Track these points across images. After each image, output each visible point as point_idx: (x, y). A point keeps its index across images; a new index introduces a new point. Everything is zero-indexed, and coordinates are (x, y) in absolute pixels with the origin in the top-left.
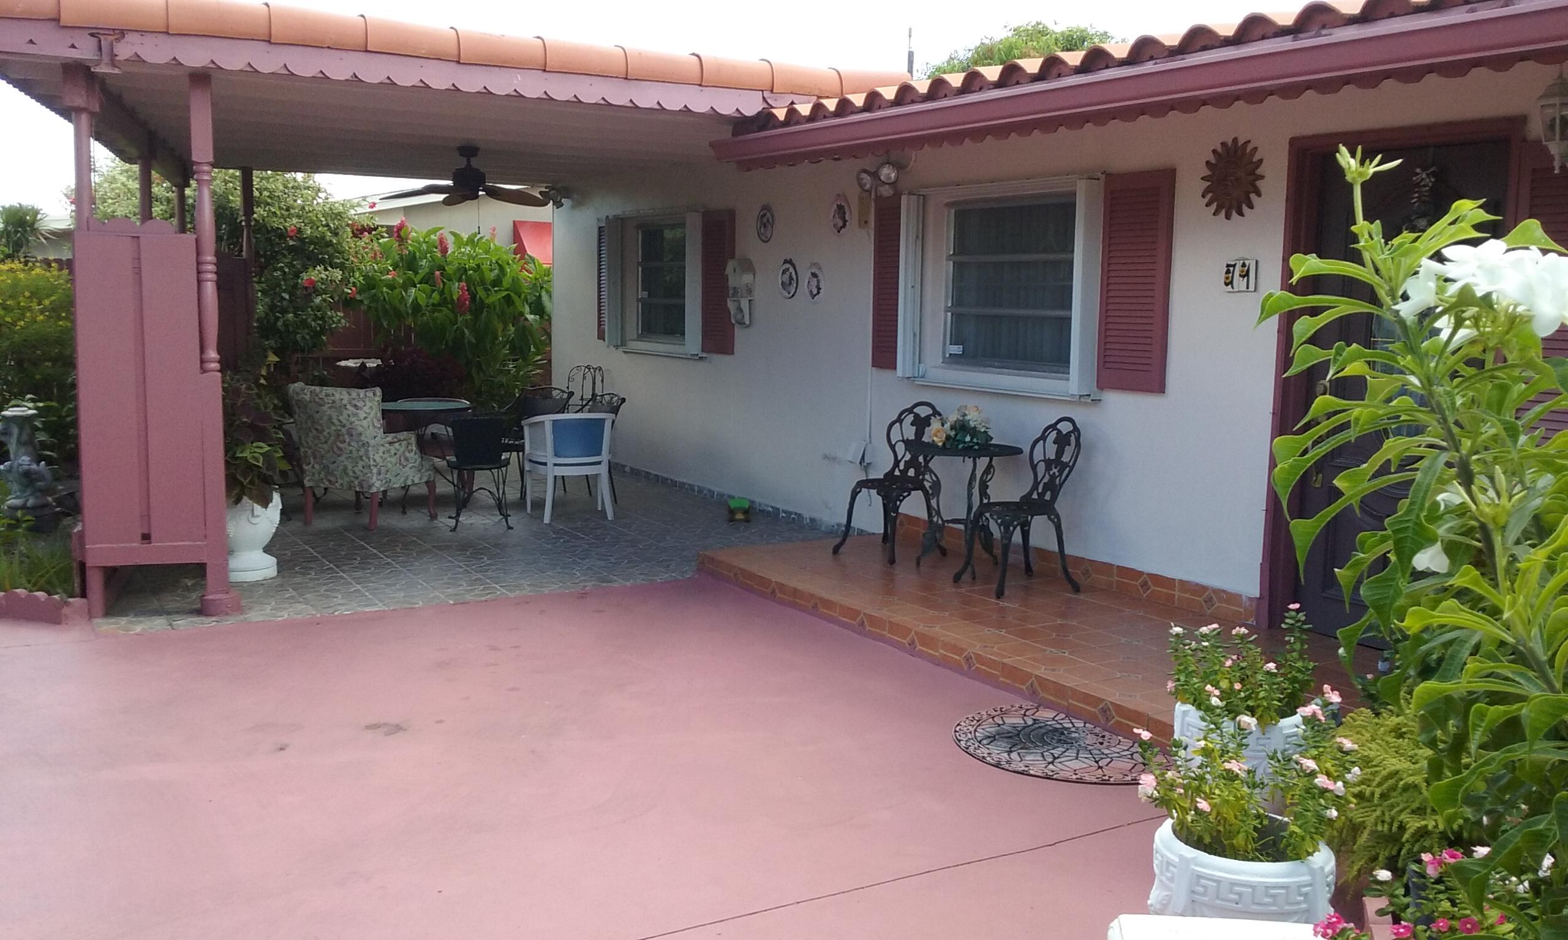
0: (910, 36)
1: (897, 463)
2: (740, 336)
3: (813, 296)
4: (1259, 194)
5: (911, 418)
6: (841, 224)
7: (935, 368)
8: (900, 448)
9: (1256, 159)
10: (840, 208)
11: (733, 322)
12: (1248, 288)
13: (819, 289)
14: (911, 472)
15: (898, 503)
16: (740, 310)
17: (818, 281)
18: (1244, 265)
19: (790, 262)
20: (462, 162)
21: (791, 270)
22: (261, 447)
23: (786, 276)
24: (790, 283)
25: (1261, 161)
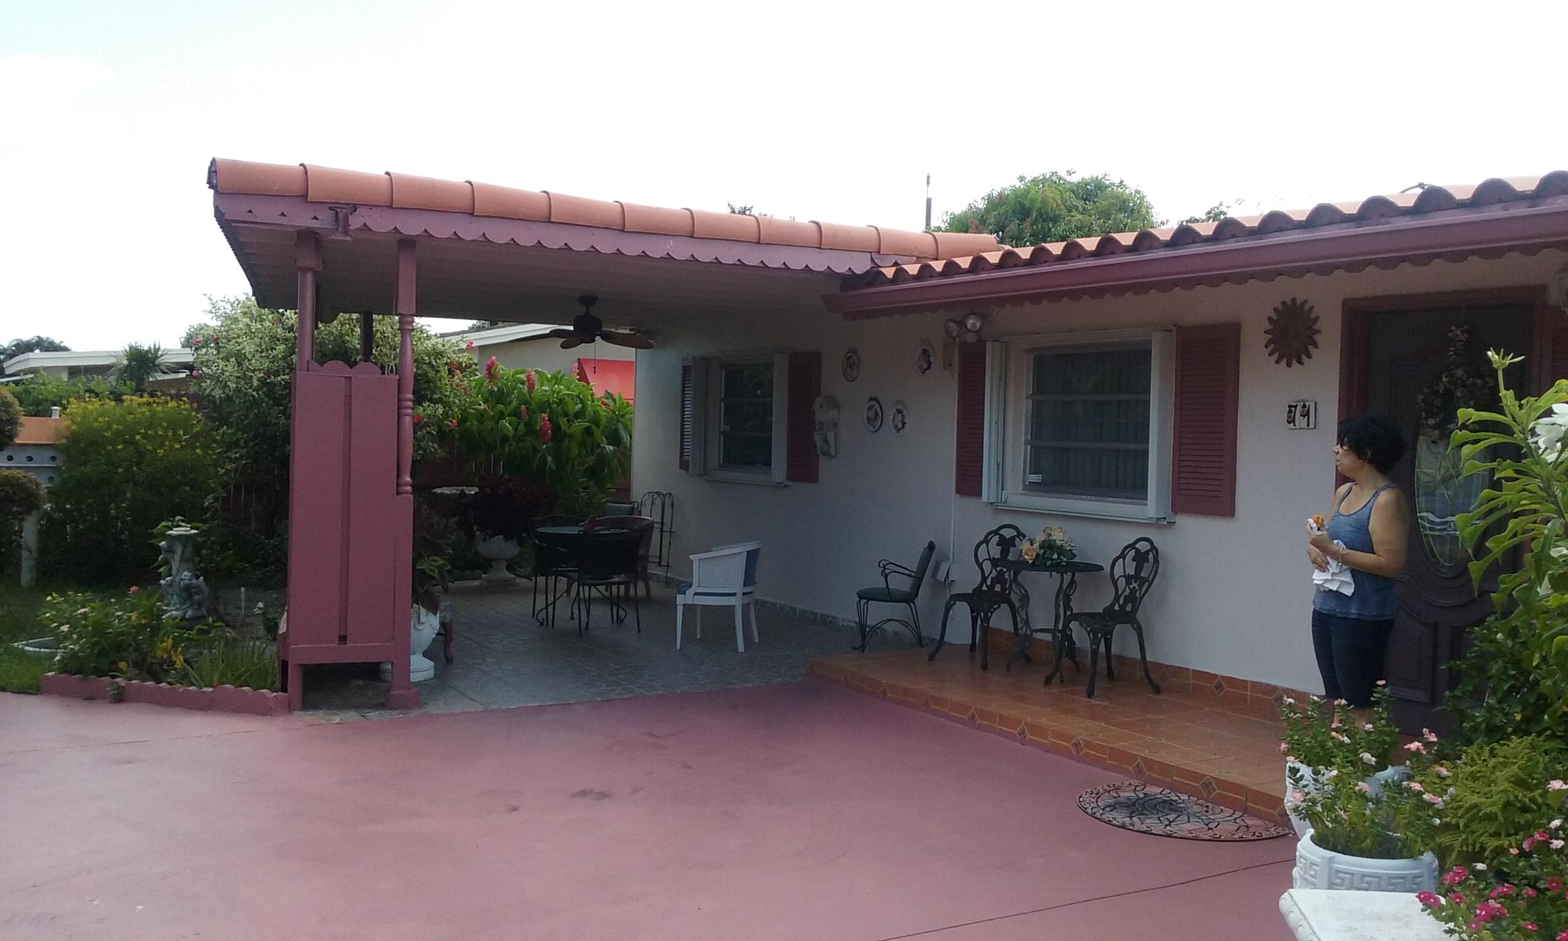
0: (928, 184)
1: (984, 579)
2: (824, 464)
3: (898, 430)
4: (1316, 346)
5: (996, 539)
6: (926, 366)
7: (1016, 495)
8: (987, 566)
9: (1313, 316)
10: (925, 352)
11: (819, 452)
12: (1308, 426)
13: (904, 424)
14: (998, 588)
15: (990, 614)
16: (826, 441)
17: (903, 416)
18: (1304, 406)
19: (876, 399)
20: (581, 310)
21: (877, 406)
22: (436, 561)
23: (872, 412)
24: (875, 419)
25: (1318, 317)
